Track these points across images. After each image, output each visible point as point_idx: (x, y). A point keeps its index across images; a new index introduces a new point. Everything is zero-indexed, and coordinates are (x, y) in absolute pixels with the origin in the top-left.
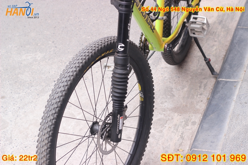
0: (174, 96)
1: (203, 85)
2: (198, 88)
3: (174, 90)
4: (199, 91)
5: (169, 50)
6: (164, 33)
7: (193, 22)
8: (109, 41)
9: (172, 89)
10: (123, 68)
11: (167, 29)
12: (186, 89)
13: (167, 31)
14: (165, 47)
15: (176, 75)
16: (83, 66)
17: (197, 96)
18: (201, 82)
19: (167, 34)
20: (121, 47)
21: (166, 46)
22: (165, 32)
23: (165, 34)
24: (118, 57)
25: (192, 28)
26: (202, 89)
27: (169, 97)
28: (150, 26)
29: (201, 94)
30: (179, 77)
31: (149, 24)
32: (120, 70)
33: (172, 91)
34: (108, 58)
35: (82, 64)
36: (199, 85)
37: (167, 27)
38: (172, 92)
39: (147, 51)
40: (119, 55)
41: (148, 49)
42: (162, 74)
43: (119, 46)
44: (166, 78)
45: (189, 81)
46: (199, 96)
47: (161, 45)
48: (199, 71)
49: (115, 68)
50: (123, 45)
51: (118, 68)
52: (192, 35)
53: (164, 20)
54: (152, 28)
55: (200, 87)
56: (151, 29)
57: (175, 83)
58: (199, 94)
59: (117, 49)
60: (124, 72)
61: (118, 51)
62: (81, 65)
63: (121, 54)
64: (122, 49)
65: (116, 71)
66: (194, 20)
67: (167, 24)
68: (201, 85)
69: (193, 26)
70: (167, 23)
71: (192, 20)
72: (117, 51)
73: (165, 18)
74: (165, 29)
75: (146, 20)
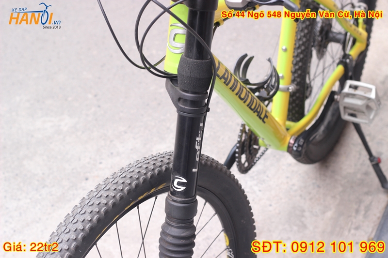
0: (304, 226)
1: (362, 208)
2: (354, 214)
3: (307, 214)
4: (354, 220)
5: (297, 150)
6: (291, 114)
7: (348, 95)
8: (157, 167)
9: (303, 211)
10: (183, 225)
11: (297, 105)
12: (329, 214)
13: (297, 109)
14: (289, 143)
15: (314, 181)
16: (91, 229)
17: (349, 231)
18: (360, 202)
19: (297, 115)
20: (179, 183)
21: (292, 141)
22: (294, 112)
23: (294, 115)
24: (173, 203)
25: (347, 105)
26: (360, 217)
27: (295, 228)
28: (256, 114)
29: (357, 228)
30: (319, 187)
31: (254, 110)
32: (176, 230)
33: (303, 216)
34: (156, 198)
35: (90, 224)
36: (355, 207)
37: (297, 102)
38: (303, 219)
39: (255, 147)
40: (175, 198)
41: (257, 144)
42: (288, 177)
43: (176, 181)
44: (295, 188)
45: (338, 197)
46: (353, 231)
47: (281, 139)
48: (359, 176)
49: (166, 222)
50: (184, 180)
51: (173, 224)
52: (346, 117)
53: (290, 93)
54: (262, 116)
55: (357, 211)
56: (260, 118)
57: (311, 199)
58: (353, 226)
59: (172, 187)
60: (183, 233)
61: (174, 190)
62: (88, 226)
63: (180, 198)
64: (182, 188)
65: (167, 229)
66: (352, 91)
67: (298, 98)
68: (359, 206)
69: (348, 101)
70: (298, 95)
71: (347, 90)
72: (172, 190)
73: (292, 88)
74: (294, 105)
75: (248, 105)
